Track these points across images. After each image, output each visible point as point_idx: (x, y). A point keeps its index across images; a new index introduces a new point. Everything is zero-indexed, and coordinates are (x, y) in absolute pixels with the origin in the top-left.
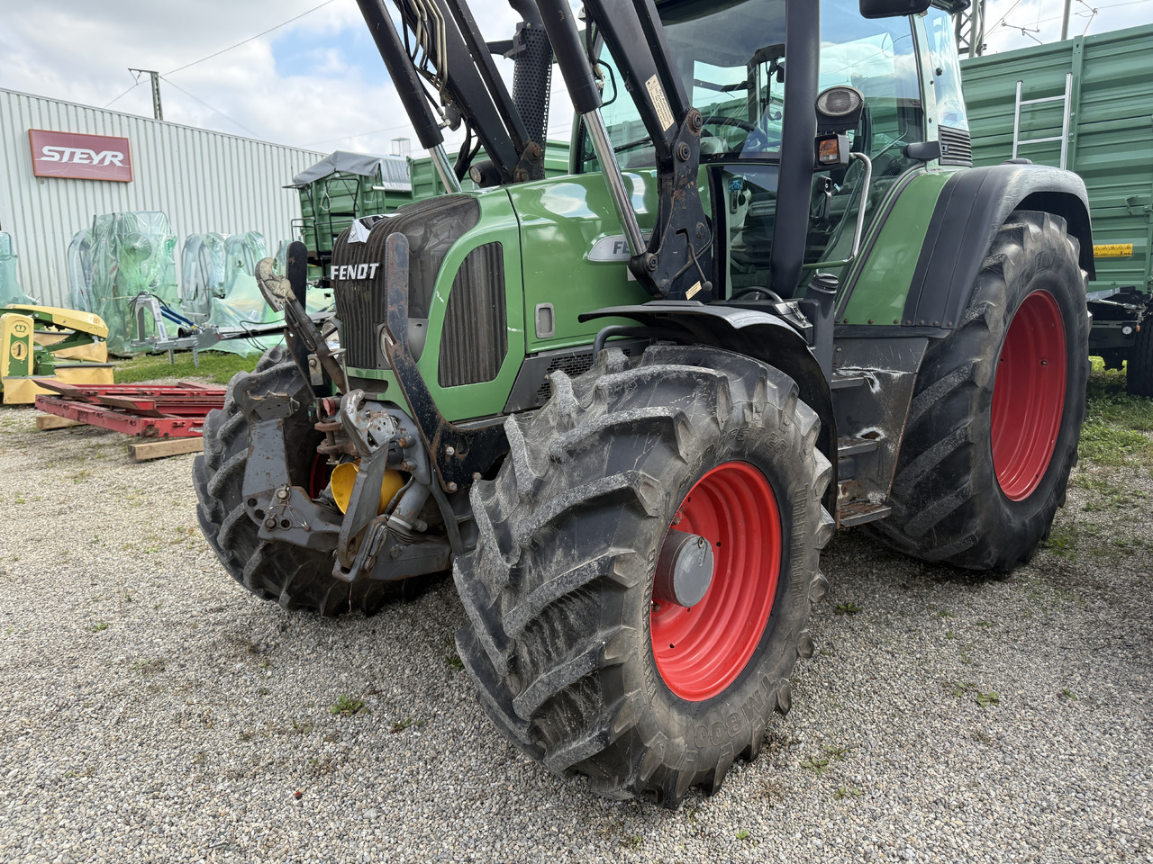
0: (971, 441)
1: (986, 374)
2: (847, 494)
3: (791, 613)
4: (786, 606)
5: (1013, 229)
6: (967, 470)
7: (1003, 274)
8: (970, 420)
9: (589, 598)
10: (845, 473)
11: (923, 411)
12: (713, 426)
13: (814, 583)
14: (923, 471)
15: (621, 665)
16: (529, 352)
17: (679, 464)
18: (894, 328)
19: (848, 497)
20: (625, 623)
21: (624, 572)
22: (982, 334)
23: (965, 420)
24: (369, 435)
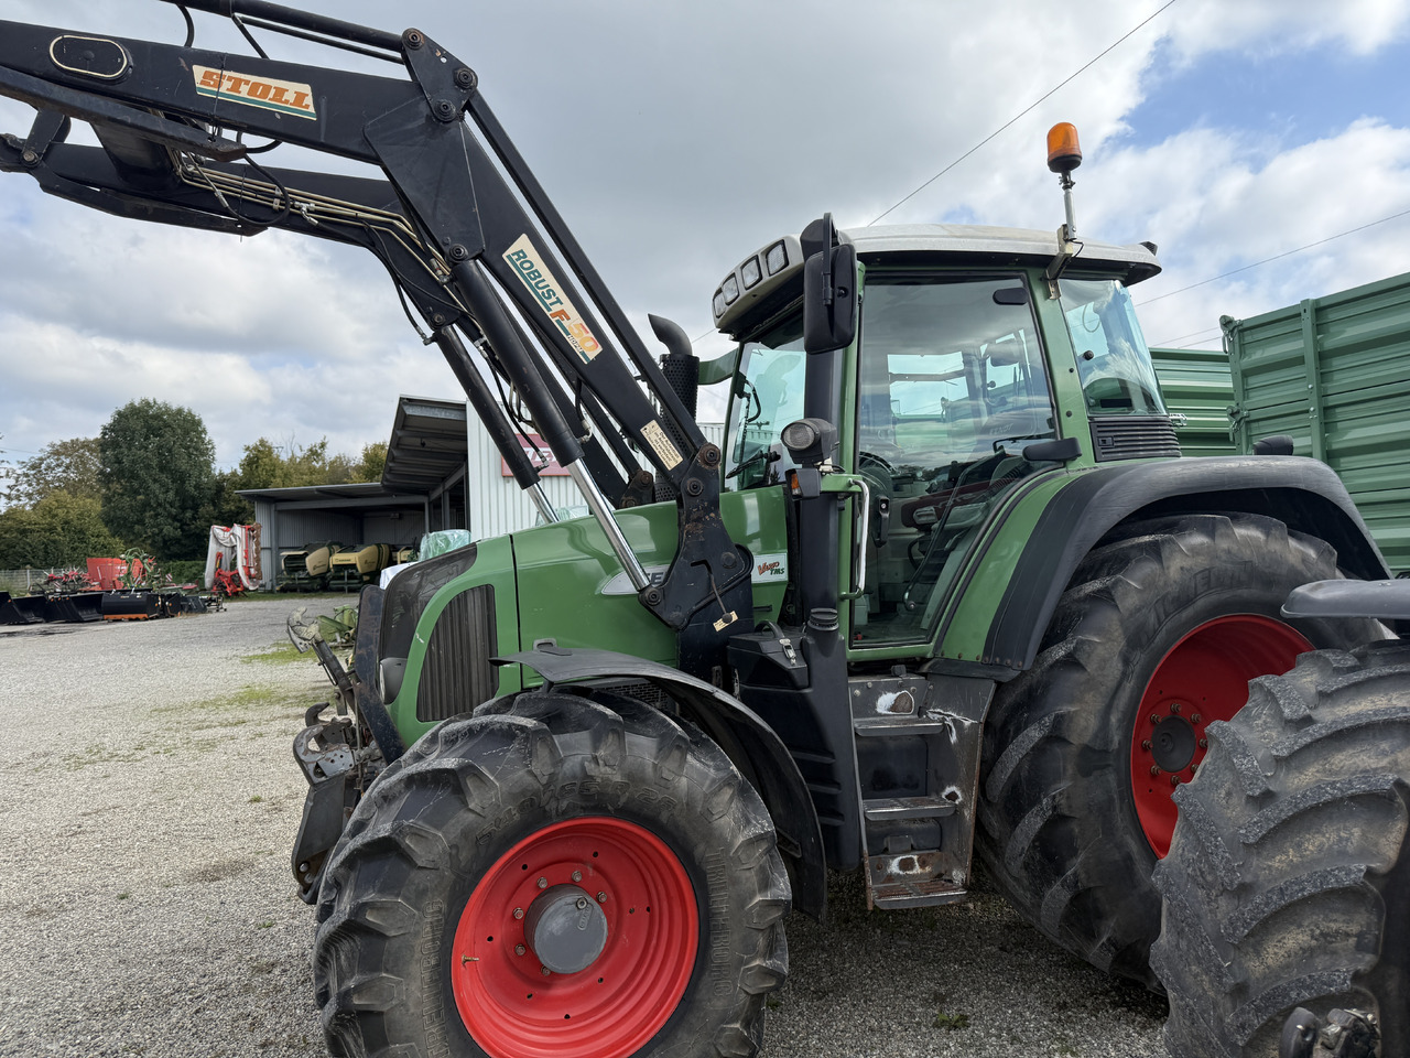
0: (1067, 813)
1: (1086, 728)
2: (928, 869)
3: (710, 1000)
4: (704, 991)
5: (1146, 543)
6: (1074, 852)
7: (1113, 600)
8: (1064, 785)
9: (354, 941)
10: (922, 841)
11: (1011, 770)
12: (529, 779)
13: (750, 969)
14: (1023, 848)
15: (380, 1014)
16: (525, 686)
17: (471, 816)
18: (972, 665)
19: (930, 873)
20: (387, 971)
21: (384, 920)
22: (1077, 676)
23: (1057, 786)
24: (317, 766)
